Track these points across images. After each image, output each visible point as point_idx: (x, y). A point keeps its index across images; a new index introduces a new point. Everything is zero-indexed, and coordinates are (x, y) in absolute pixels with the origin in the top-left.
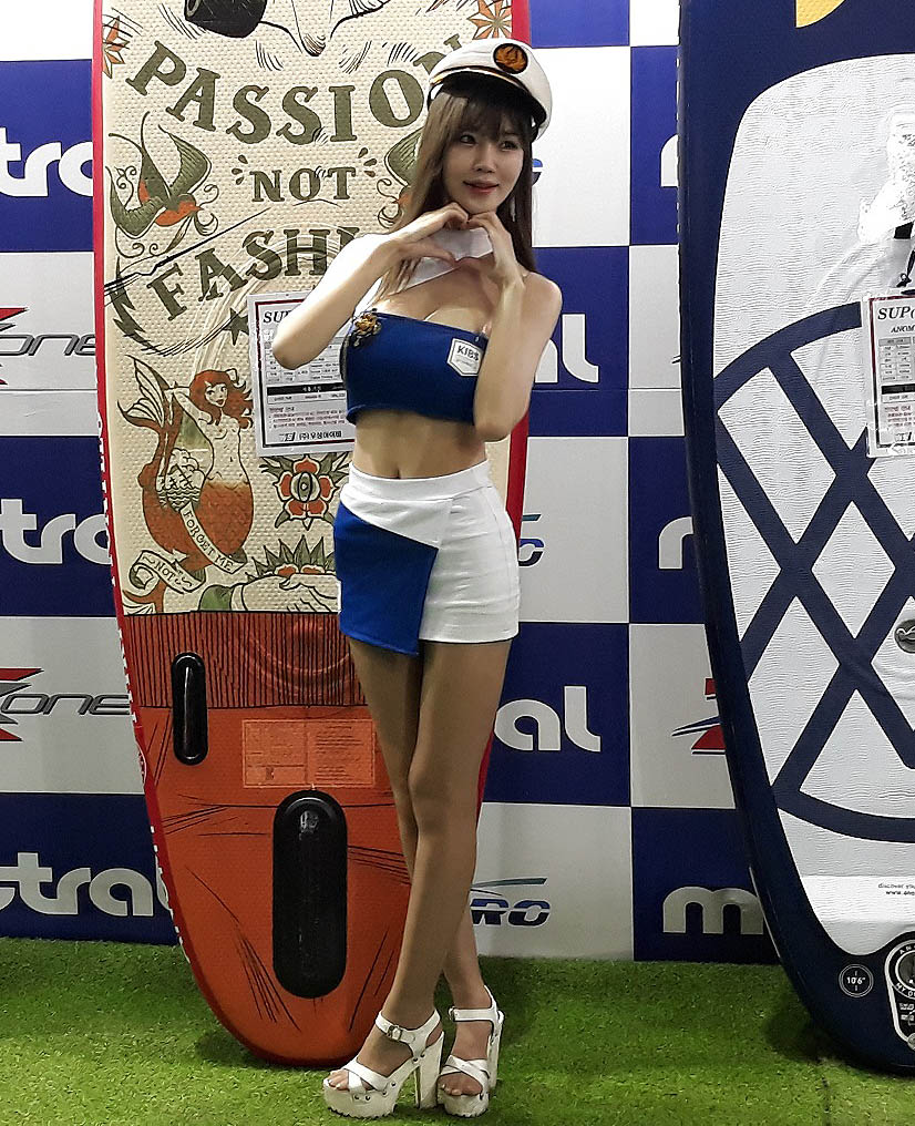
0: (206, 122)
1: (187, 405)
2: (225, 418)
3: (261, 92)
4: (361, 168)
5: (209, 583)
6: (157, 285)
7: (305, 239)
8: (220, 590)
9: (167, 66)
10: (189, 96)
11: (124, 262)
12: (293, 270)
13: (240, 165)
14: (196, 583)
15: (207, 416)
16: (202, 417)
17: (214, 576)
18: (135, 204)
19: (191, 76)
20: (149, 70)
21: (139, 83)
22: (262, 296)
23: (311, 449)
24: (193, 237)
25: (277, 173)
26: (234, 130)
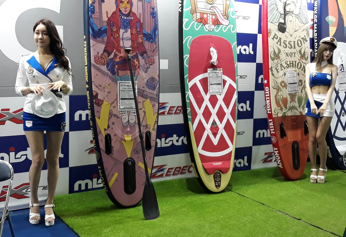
0: (280, 45)
1: (280, 86)
2: (284, 88)
3: (286, 41)
4: (296, 53)
5: (283, 112)
6: (276, 68)
7: (291, 62)
8: (285, 113)
9: (276, 37)
10: (278, 41)
11: (272, 65)
12: (290, 67)
13: (284, 52)
14: (282, 112)
15: (282, 87)
16: (282, 88)
17: (284, 111)
18: (273, 56)
19: (279, 38)
20: (274, 37)
21: (273, 39)
22: (287, 70)
23: (293, 92)
24: (279, 61)
25: (288, 53)
26: (283, 46)
